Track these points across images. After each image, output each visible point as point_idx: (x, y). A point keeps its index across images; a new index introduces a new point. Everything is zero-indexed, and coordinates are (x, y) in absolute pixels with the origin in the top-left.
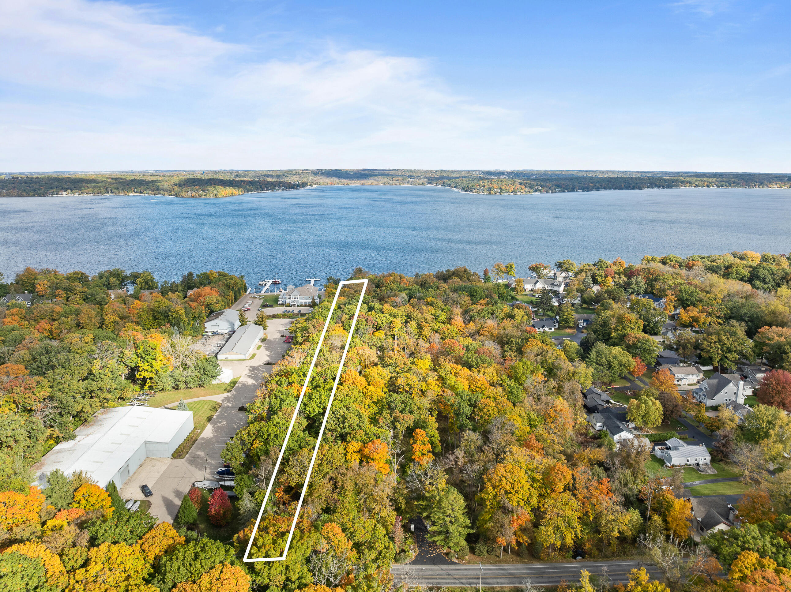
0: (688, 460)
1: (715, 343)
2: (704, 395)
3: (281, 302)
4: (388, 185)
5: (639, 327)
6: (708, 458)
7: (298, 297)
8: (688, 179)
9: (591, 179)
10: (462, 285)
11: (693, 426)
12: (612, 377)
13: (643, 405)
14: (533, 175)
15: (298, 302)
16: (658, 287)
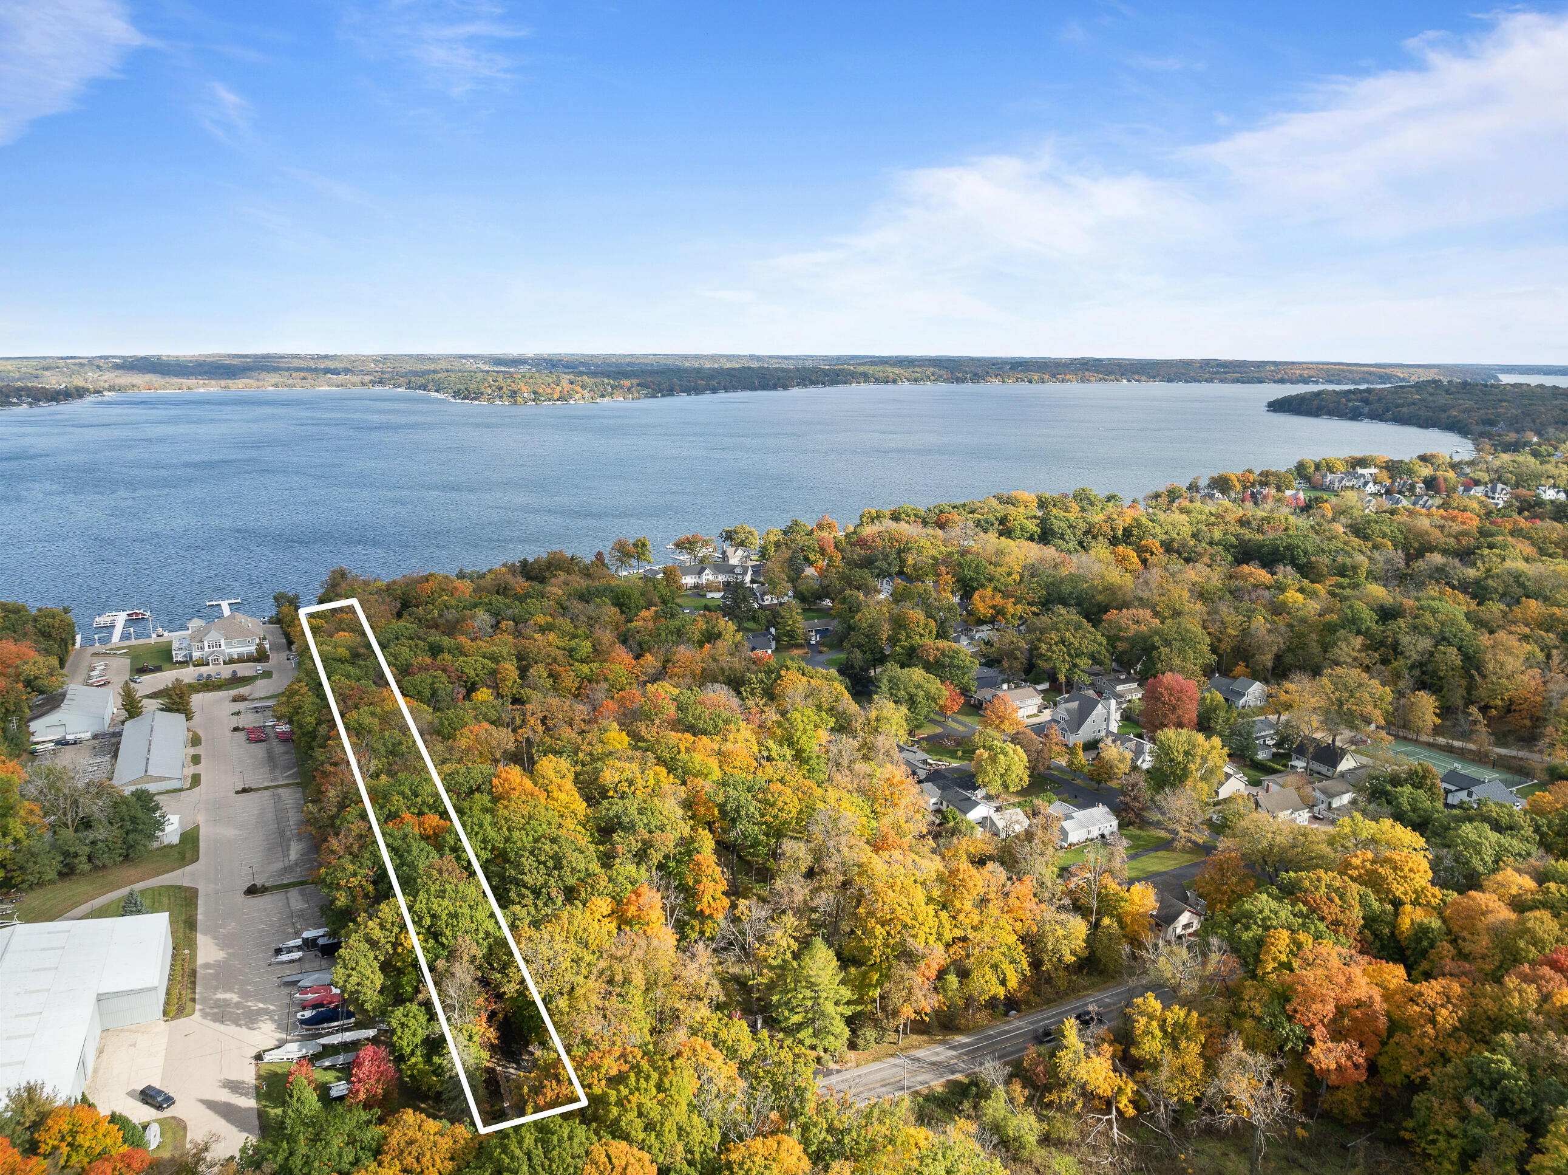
0: (1089, 832)
1: (1056, 643)
2: (1063, 729)
3: (180, 658)
4: (286, 389)
5: (930, 632)
6: (1115, 823)
7: (222, 642)
8: (861, 369)
9: (698, 372)
10: (588, 586)
11: (1067, 780)
12: (917, 719)
13: (1001, 757)
14: (583, 364)
15: (222, 653)
16: (910, 561)
